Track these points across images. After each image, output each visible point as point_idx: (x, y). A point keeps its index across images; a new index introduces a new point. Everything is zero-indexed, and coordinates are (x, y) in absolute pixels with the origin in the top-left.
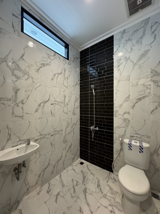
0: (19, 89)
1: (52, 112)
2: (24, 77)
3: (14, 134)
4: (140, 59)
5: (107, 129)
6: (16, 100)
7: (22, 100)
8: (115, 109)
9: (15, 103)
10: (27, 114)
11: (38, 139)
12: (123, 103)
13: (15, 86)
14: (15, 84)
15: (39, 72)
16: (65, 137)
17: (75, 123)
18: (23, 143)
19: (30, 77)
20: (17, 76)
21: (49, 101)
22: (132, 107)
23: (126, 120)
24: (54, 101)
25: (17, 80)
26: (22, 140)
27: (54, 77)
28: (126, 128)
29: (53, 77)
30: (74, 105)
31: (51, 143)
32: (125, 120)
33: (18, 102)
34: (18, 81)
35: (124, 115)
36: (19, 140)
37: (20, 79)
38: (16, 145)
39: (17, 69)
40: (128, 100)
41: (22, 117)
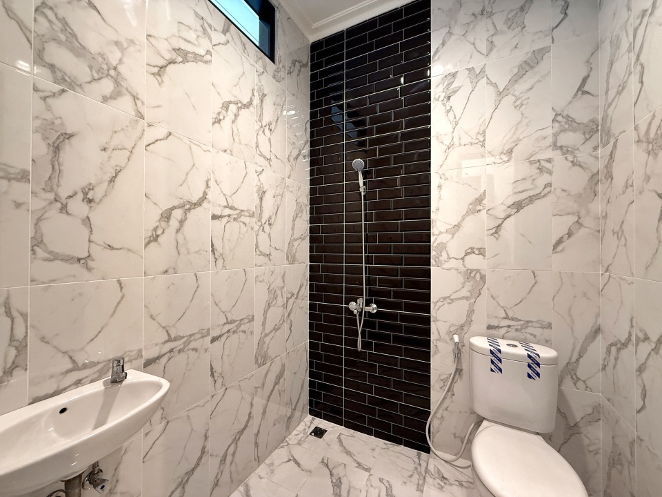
0: (70, 136)
1: (216, 246)
2: (94, 84)
3: (43, 339)
4: (516, 78)
5: (409, 307)
6: (55, 181)
7: (84, 183)
8: (435, 241)
9: (51, 196)
10: (108, 252)
11: (159, 358)
12: (463, 219)
13: (48, 116)
14: (49, 109)
15: (165, 78)
16: (261, 343)
17: (296, 293)
18: (90, 379)
19: (124, 91)
20: (59, 74)
21: (205, 204)
22: (494, 230)
23: (472, 275)
24: (225, 207)
25: (63, 91)
26: (85, 366)
27: (224, 112)
28: (473, 300)
29: (219, 114)
30: (293, 229)
31: (212, 368)
32: (469, 274)
33: (64, 192)
34: (64, 94)
35: (467, 258)
36: (70, 366)
37: (78, 89)
38: (51, 391)
39: (59, 42)
40: (480, 211)
41: (84, 261)
